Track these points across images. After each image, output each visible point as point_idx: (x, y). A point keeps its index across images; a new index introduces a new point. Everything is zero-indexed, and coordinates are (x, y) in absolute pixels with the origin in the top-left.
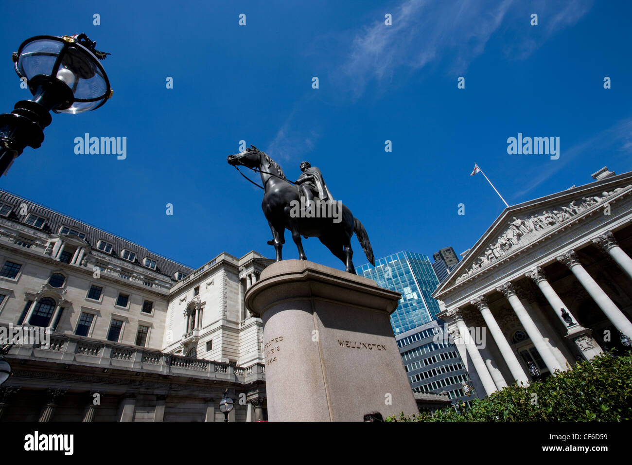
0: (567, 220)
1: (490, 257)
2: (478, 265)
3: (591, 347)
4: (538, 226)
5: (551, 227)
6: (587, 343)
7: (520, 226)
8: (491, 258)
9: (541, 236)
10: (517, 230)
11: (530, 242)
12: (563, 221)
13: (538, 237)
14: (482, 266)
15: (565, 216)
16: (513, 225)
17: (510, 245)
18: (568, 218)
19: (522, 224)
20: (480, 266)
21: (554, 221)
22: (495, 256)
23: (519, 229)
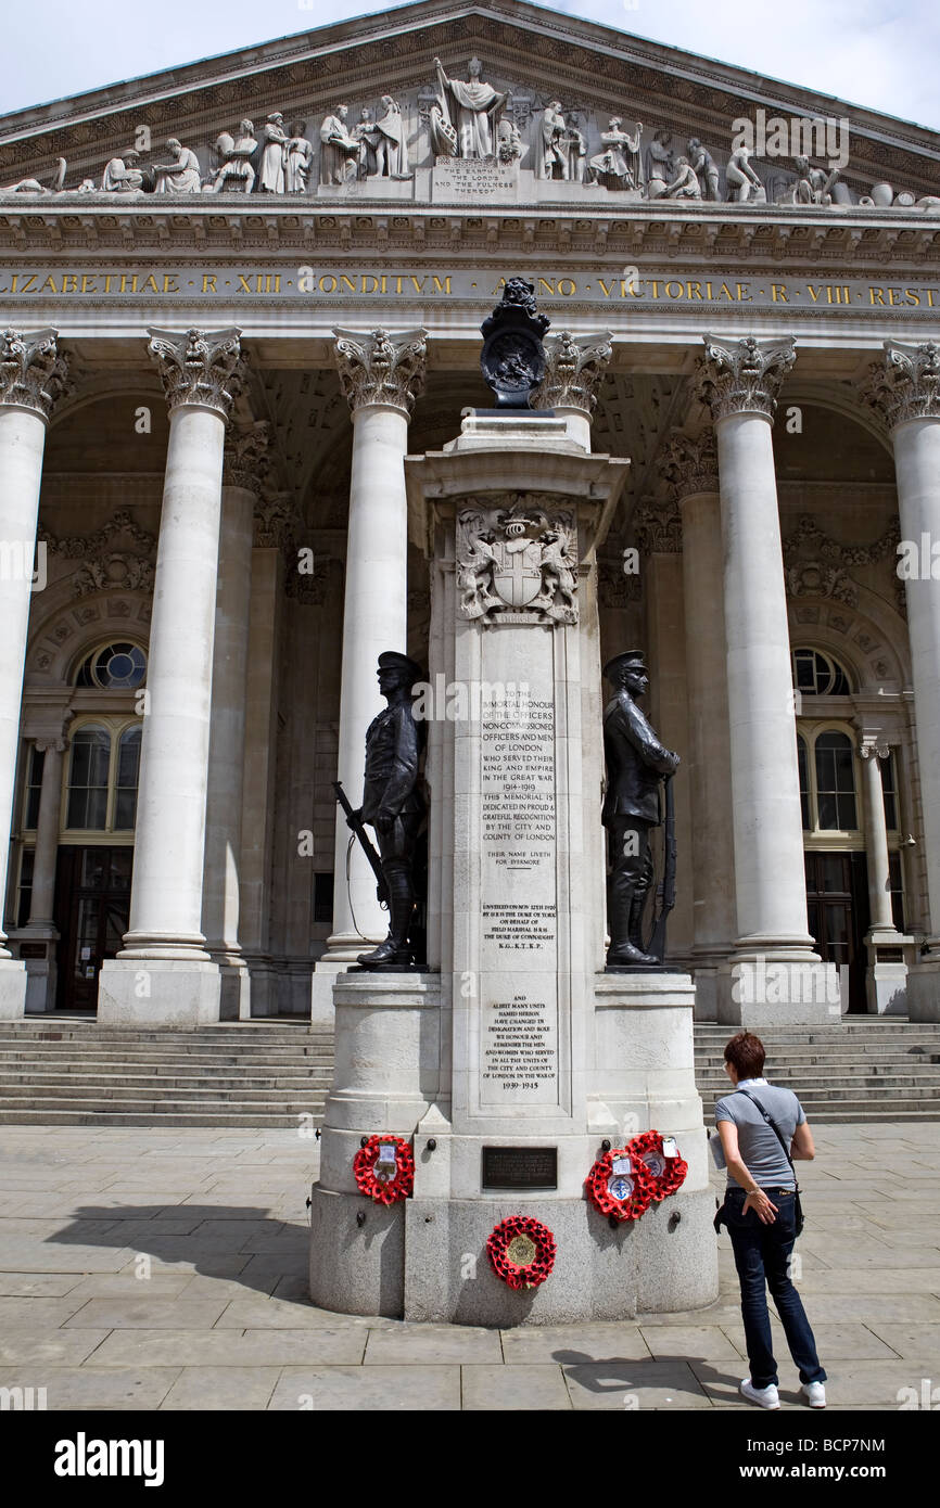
0: (684, 204)
1: (229, 168)
2: (136, 174)
3: (557, 611)
4: (550, 157)
5: (602, 195)
6: (547, 571)
7: (473, 112)
8: (230, 178)
9: (533, 202)
10: (447, 118)
11: (467, 200)
12: (665, 196)
13: (520, 201)
14: (161, 188)
15: (687, 181)
16: (449, 91)
17: (367, 171)
18: (691, 196)
19: (487, 109)
20: (148, 186)
21: (629, 179)
22: (258, 178)
23: (456, 125)
